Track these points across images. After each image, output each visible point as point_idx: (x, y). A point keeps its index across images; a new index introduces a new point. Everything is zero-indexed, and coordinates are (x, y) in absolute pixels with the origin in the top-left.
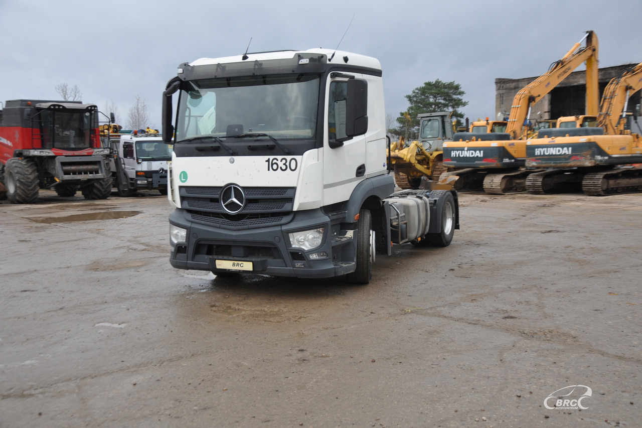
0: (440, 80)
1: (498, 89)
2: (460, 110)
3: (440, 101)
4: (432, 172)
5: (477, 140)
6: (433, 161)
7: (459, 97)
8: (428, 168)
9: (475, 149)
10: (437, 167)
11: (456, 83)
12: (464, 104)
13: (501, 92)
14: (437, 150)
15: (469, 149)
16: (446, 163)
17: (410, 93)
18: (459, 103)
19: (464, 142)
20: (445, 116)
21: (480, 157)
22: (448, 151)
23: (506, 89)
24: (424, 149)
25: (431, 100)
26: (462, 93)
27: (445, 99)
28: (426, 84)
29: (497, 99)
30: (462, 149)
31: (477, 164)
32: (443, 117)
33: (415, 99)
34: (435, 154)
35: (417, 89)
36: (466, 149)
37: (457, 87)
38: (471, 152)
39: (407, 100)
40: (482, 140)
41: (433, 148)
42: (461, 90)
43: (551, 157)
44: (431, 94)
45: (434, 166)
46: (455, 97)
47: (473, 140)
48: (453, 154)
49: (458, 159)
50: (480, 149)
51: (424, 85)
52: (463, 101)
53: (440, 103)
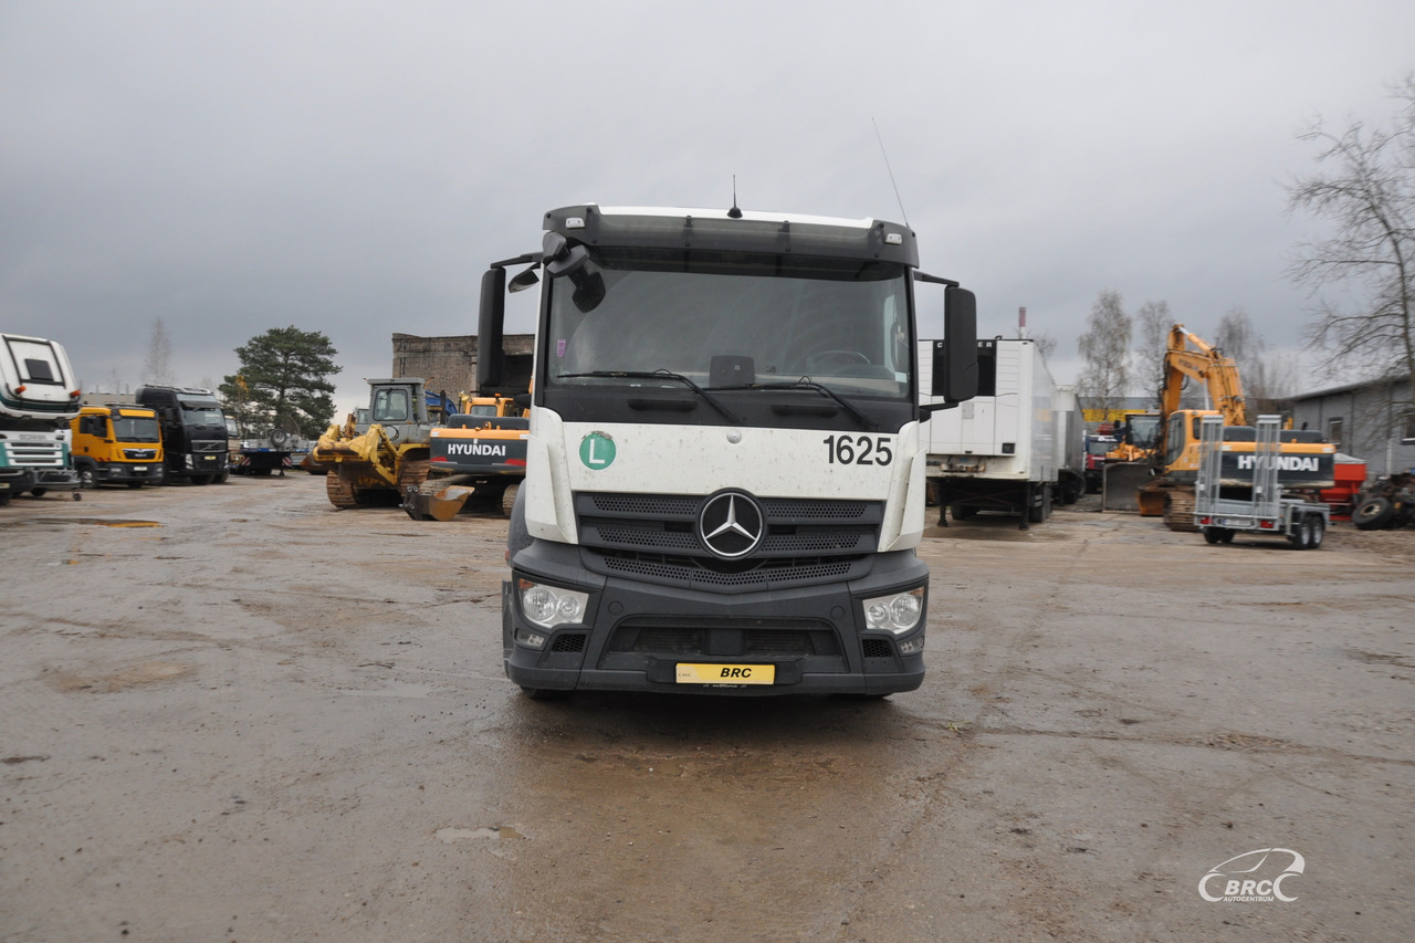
0: (295, 327)
1: (397, 350)
2: (329, 378)
3: (296, 362)
4: (399, 480)
5: (494, 428)
6: (401, 460)
7: (326, 357)
8: (392, 472)
9: (492, 443)
10: (407, 471)
11: (322, 335)
12: (336, 370)
13: (402, 355)
14: (407, 442)
15: (482, 442)
16: (435, 464)
17: (244, 345)
18: (326, 368)
19: (473, 431)
20: (419, 384)
21: (502, 457)
22: (442, 443)
23: (411, 351)
24: (388, 437)
25: (281, 360)
26: (331, 352)
27: (301, 360)
28: (271, 332)
29: (395, 365)
30: (469, 442)
31: (495, 468)
32: (414, 386)
33: (251, 355)
34: (405, 448)
35: (255, 339)
36: (476, 441)
37: (324, 342)
38: (485, 447)
39: (237, 355)
40: (501, 429)
41: (402, 437)
42: (332, 347)
44: (281, 349)
45: (402, 469)
46: (320, 356)
47: (487, 428)
48: (451, 449)
49: (461, 457)
50: (500, 443)
51: (267, 335)
52: (334, 365)
53: (295, 365)
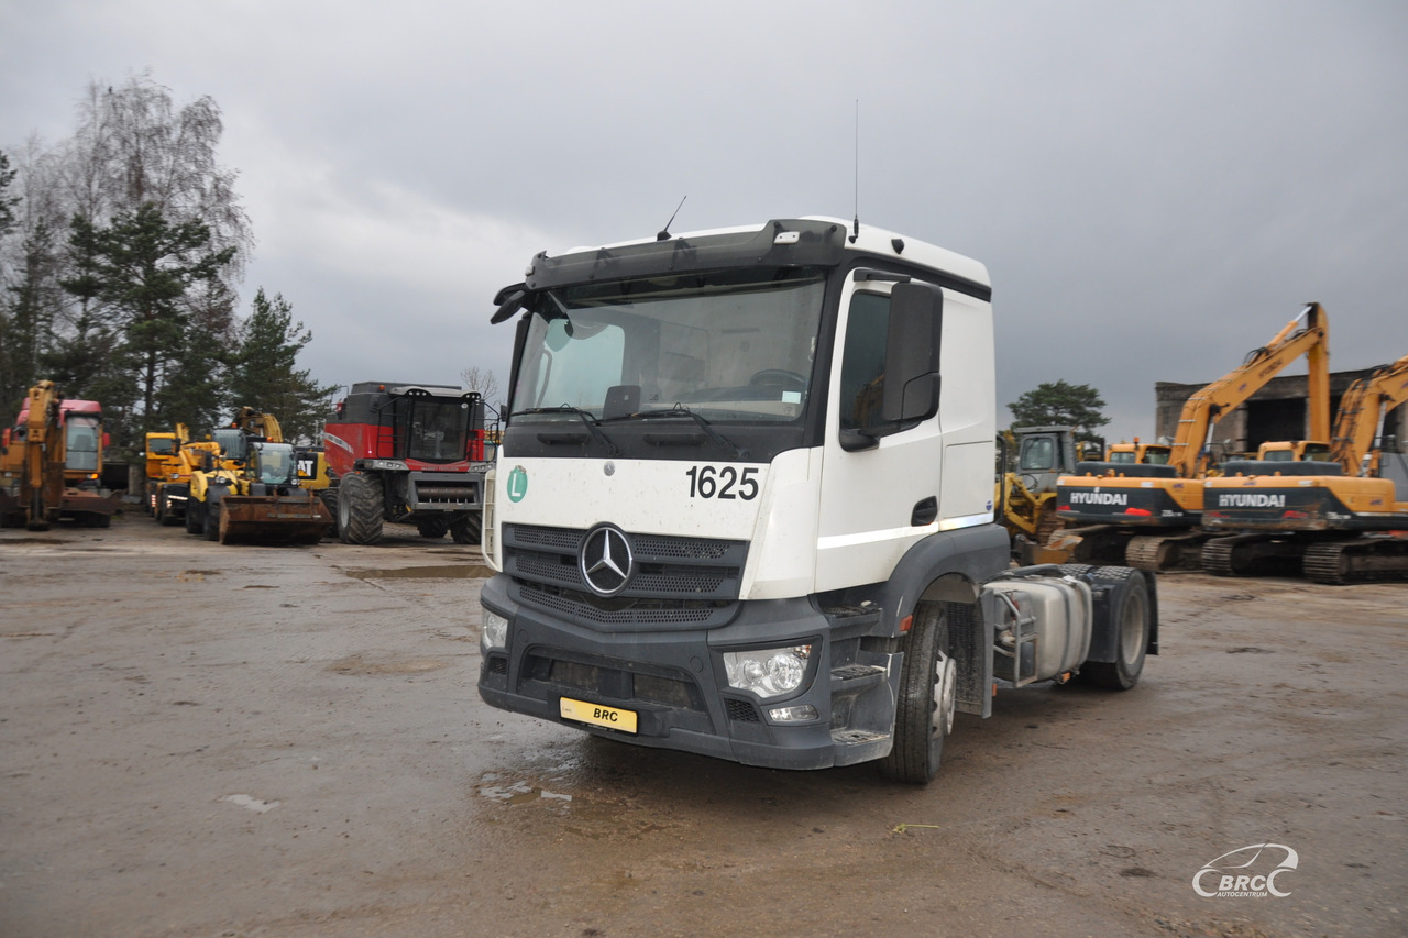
0: (1064, 381)
1: (1160, 399)
2: (1098, 431)
3: (1064, 415)
4: (1038, 528)
5: (1117, 476)
6: (1040, 509)
7: (1095, 409)
8: (1031, 521)
9: (1113, 491)
10: (1047, 520)
11: (1090, 388)
12: (1104, 422)
13: (1166, 404)
14: (1047, 491)
15: (1103, 490)
16: (1063, 513)
17: (1016, 401)
18: (1096, 420)
19: (1094, 478)
20: (1064, 432)
21: (1122, 506)
22: (1066, 492)
23: (1174, 400)
24: (1025, 487)
25: (1050, 413)
26: (1100, 404)
27: (1072, 413)
28: (1042, 386)
29: (1159, 414)
30: (1090, 490)
31: (1116, 517)
32: (1060, 434)
33: (1023, 410)
34: (1045, 497)
35: (1027, 394)
36: (1097, 490)
37: (1093, 394)
38: (1107, 495)
39: (1010, 410)
40: (1126, 476)
41: (1041, 486)
42: (1099, 398)
43: (1249, 511)
44: (1050, 404)
45: (1042, 518)
46: (1089, 409)
47: (1110, 476)
48: (1075, 498)
49: (1083, 506)
50: (1121, 491)
51: (1038, 389)
52: (1103, 416)
53: (1064, 418)
